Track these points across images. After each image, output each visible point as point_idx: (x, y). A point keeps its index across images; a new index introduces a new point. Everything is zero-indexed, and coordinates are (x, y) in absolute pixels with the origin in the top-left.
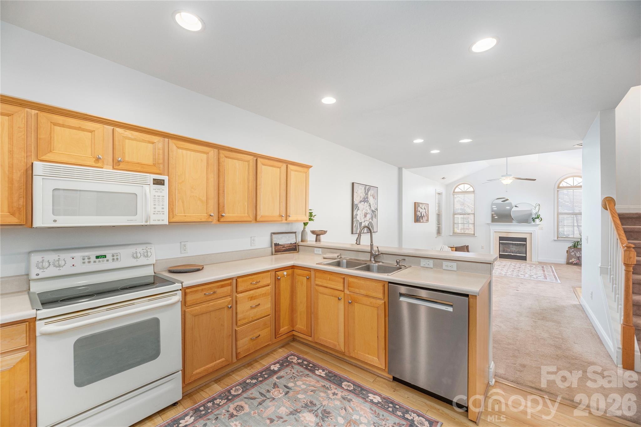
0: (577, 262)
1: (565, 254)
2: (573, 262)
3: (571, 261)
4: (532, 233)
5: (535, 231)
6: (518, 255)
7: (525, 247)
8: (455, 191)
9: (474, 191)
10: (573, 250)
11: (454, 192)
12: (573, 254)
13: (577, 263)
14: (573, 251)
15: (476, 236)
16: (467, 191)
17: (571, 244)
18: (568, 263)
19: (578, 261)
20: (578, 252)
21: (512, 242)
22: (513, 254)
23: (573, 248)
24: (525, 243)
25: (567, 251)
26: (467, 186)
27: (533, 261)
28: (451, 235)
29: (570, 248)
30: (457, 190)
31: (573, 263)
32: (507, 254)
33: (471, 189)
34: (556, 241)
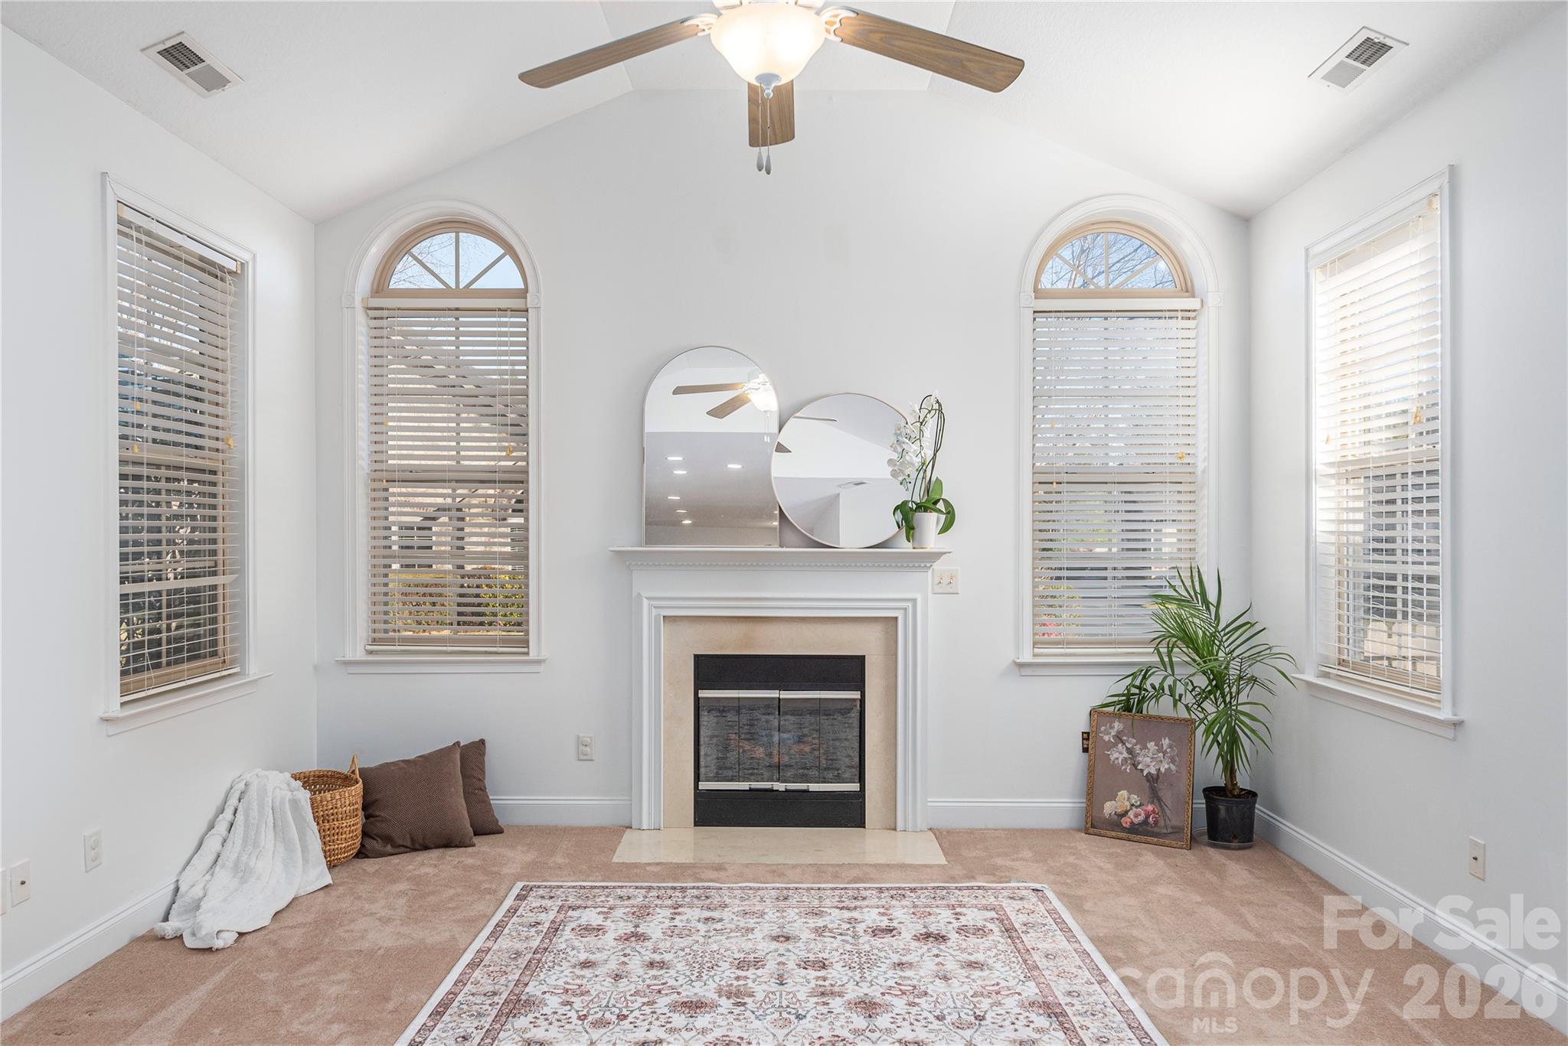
0: (1147, 817)
1: (1074, 759)
2: (1127, 812)
3: (1109, 808)
4: (896, 618)
5: (914, 601)
6: (814, 787)
7: (856, 724)
8: (397, 282)
9: (525, 291)
10: (1117, 725)
11: (380, 287)
12: (1118, 755)
13: (1145, 822)
14: (1119, 738)
15: (538, 662)
16: (483, 284)
17: (1104, 689)
18: (1094, 824)
19: (1150, 808)
20: (1151, 745)
21: (774, 694)
22: (780, 786)
23: (1113, 715)
24: (856, 695)
25: (1086, 736)
26: (478, 251)
27: (900, 825)
28: (349, 657)
29: (1097, 714)
30: (407, 275)
31: (1125, 822)
32: (744, 786)
33: (507, 276)
34: (1025, 671)
